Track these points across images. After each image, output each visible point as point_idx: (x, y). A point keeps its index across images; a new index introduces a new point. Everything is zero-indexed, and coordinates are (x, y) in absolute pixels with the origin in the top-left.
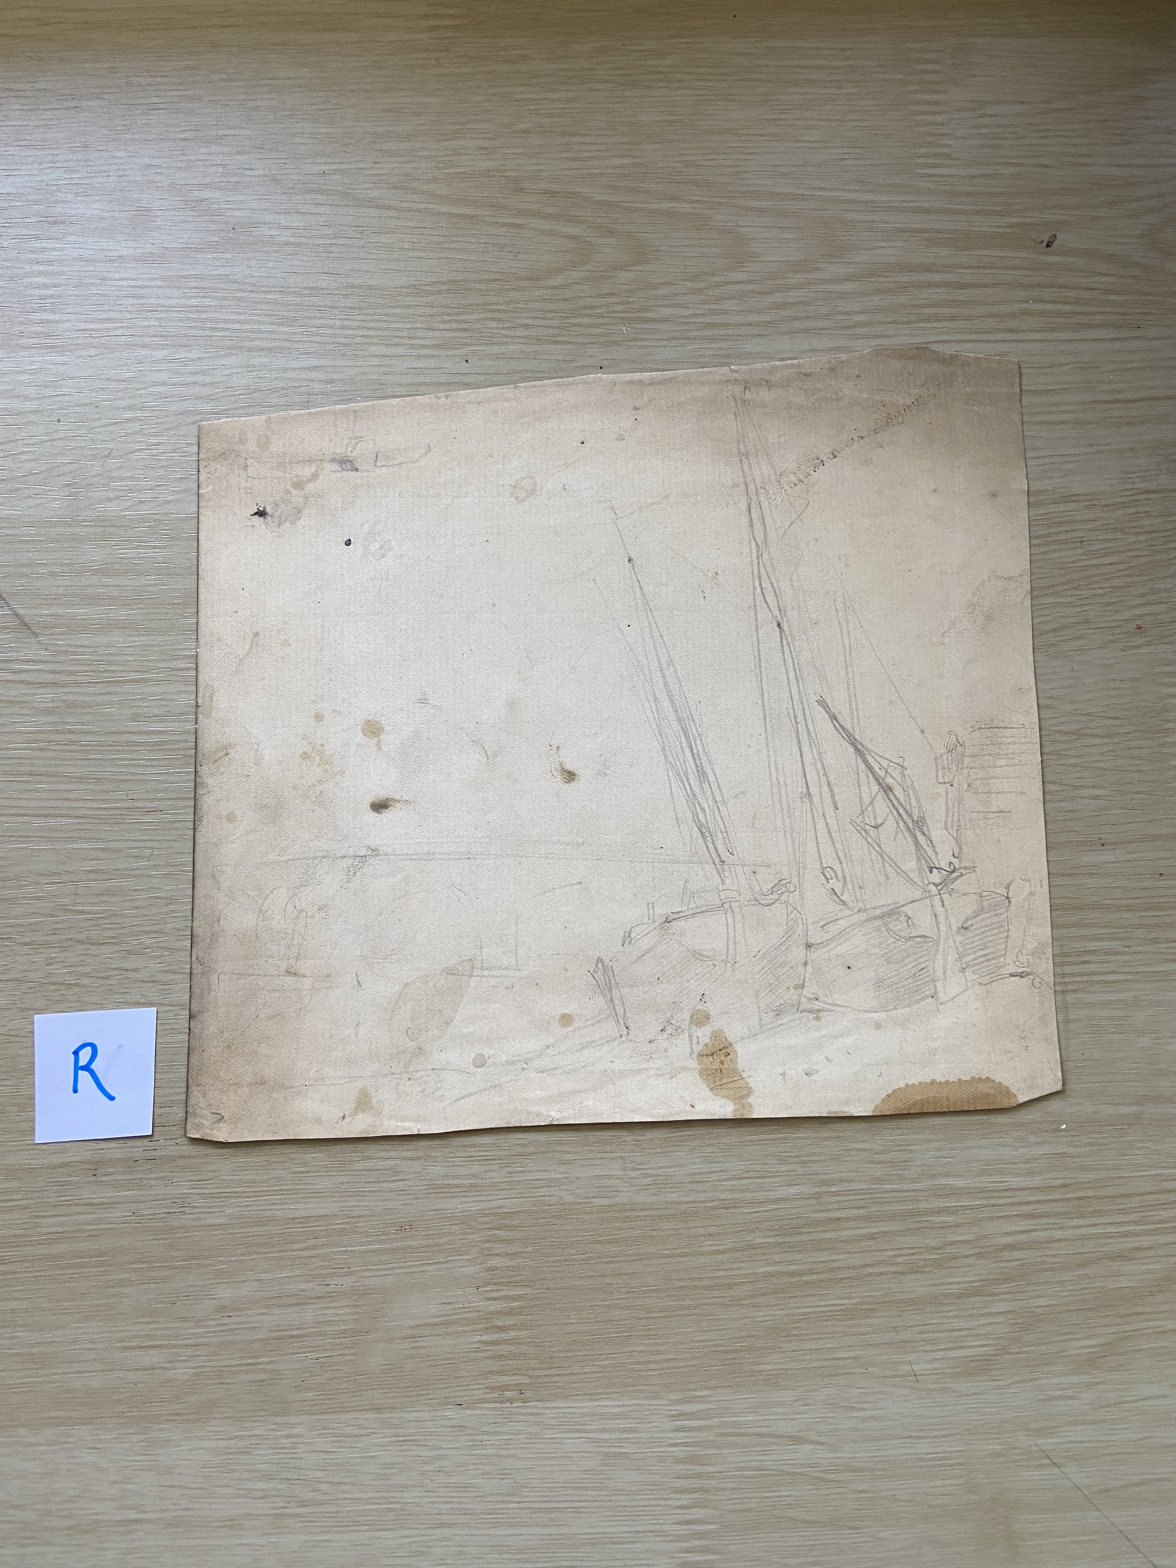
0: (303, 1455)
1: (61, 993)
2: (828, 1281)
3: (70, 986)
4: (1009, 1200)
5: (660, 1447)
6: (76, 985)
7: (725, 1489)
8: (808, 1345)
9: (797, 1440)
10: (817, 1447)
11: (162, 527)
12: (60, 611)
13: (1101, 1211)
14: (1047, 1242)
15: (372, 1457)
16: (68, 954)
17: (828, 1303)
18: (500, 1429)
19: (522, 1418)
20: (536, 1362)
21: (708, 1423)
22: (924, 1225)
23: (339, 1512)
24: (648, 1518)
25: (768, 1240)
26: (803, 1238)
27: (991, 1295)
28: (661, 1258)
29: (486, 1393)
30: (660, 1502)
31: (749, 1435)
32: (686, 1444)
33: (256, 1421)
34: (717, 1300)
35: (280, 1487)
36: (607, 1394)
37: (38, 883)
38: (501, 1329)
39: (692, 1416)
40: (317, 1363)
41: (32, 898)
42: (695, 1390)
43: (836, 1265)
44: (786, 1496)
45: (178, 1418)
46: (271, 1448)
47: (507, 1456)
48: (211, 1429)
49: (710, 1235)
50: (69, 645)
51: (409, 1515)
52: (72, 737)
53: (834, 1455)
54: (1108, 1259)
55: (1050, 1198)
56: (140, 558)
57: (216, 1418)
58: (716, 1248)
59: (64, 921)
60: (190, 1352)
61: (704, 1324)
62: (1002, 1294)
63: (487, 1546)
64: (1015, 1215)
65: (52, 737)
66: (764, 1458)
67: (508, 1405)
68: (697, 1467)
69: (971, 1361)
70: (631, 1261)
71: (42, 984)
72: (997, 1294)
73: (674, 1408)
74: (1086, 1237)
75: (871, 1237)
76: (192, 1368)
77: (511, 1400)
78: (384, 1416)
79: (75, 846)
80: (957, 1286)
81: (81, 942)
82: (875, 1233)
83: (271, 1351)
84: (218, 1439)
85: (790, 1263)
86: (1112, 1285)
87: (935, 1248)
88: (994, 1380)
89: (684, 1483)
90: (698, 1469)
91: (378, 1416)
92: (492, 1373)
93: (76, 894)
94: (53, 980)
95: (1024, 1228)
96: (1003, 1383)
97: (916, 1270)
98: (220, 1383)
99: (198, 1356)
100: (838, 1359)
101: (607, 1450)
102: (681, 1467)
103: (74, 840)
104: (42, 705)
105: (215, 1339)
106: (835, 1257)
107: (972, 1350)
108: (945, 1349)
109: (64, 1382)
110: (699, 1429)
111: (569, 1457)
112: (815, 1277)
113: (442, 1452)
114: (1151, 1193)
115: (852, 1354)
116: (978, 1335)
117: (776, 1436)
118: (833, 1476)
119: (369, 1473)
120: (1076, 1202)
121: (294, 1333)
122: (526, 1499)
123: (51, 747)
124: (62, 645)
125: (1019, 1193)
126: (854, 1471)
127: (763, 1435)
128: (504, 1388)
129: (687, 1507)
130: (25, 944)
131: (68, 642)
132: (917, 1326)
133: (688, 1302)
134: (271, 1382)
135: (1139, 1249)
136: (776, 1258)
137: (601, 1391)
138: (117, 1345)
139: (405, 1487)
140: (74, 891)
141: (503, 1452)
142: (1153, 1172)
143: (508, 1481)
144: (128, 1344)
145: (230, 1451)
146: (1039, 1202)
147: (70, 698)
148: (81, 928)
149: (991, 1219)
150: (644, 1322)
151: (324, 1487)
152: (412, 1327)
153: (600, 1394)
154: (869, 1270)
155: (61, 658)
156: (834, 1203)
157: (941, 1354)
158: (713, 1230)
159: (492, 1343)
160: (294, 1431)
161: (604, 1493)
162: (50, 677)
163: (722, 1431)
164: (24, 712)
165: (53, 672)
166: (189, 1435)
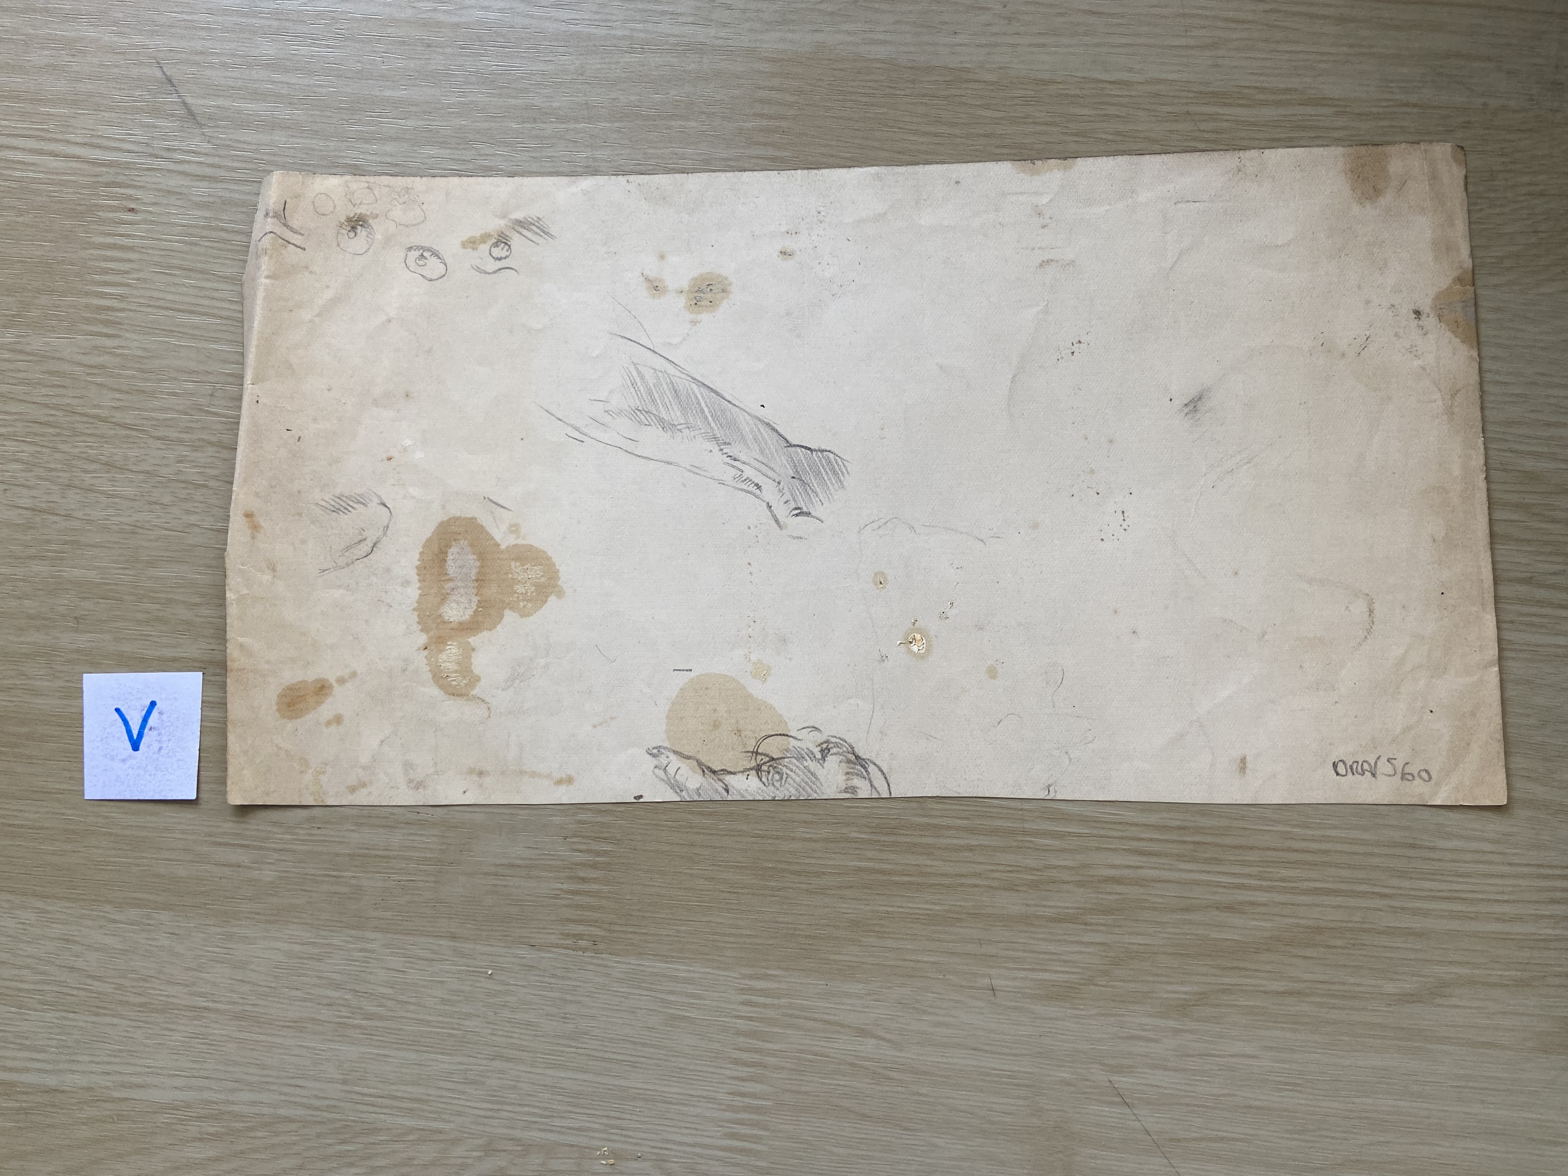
0: (374, 970)
1: (188, 491)
2: (918, 884)
3: (198, 486)
4: (1120, 834)
5: (725, 1016)
6: (204, 486)
7: (782, 1068)
8: (889, 943)
9: (862, 1032)
10: (881, 1042)
11: (338, 26)
12: (226, 103)
13: (1216, 859)
14: (1153, 881)
15: (442, 982)
16: (198, 454)
17: (916, 906)
18: (569, 975)
19: (591, 967)
20: (614, 916)
21: (775, 1001)
22: (1027, 845)
23: (402, 1029)
24: (701, 1083)
25: (863, 836)
26: (902, 839)
27: (1085, 924)
28: (753, 837)
29: (560, 939)
30: (717, 1071)
31: (815, 1020)
32: (750, 1019)
33: (332, 931)
34: (802, 885)
35: (347, 997)
36: (679, 958)
37: (175, 379)
38: (584, 880)
39: (763, 992)
40: (399, 885)
41: (169, 394)
42: (767, 968)
43: (928, 870)
44: (845, 1086)
45: (257, 917)
46: (345, 959)
47: (572, 1001)
48: (287, 932)
49: (805, 822)
50: (230, 140)
51: (469, 1043)
52: (224, 235)
53: (898, 1054)
54: (1217, 908)
55: (1164, 837)
56: (312, 56)
57: (294, 923)
58: (808, 836)
59: (197, 421)
60: (276, 856)
61: (785, 907)
62: (1097, 924)
63: (540, 1085)
64: (1124, 850)
65: (205, 233)
66: (828, 1045)
67: (580, 953)
68: (758, 1043)
69: (1053, 985)
70: (722, 836)
71: (170, 480)
72: (1091, 924)
73: (742, 981)
74: (1197, 883)
75: (970, 849)
76: (277, 871)
77: (584, 950)
78: (458, 945)
79: (215, 346)
80: (1052, 910)
81: (211, 444)
82: (976, 846)
83: (356, 866)
84: (293, 943)
85: (882, 861)
86: (1214, 935)
87: (1034, 869)
88: (1074, 1009)
89: (745, 1056)
90: (759, 1044)
91: (452, 944)
92: (569, 920)
93: (212, 395)
94: (183, 478)
95: (1131, 864)
96: (1083, 1013)
97: (1011, 887)
98: (302, 890)
99: (284, 861)
100: (918, 961)
101: (671, 1011)
102: (742, 1039)
103: (216, 340)
104: (198, 199)
105: (304, 847)
106: (929, 863)
107: (1058, 975)
108: (1029, 969)
109: (151, 866)
110: (765, 1006)
111: (633, 1012)
112: (906, 879)
113: (511, 988)
114: (1274, 849)
115: (932, 959)
116: (1065, 961)
117: (842, 1026)
118: (895, 1074)
119: (436, 997)
120: (1190, 847)
121: (379, 853)
122: (584, 1046)
123: (201, 243)
124: (225, 139)
125: (1133, 828)
126: (916, 1073)
127: (828, 1022)
128: (579, 936)
129: (743, 1080)
130: (159, 438)
131: (231, 136)
132: (1002, 942)
133: (773, 884)
134: (352, 896)
135: (1253, 904)
136: (870, 854)
137: (674, 954)
138: (206, 839)
139: (468, 1016)
140: (210, 392)
141: (568, 997)
142: (1281, 828)
143: (571, 1026)
144: (217, 840)
145: (304, 955)
146: (1151, 840)
147: (227, 195)
148: (215, 430)
149: (1098, 849)
150: (727, 896)
151: (390, 1003)
152: (495, 865)
153: (673, 957)
154: (964, 881)
155: (222, 152)
156: (937, 810)
157: (1022, 974)
158: (810, 818)
159: (573, 892)
160: (368, 946)
161: (664, 1052)
162: (208, 171)
163: (790, 1012)
164: (178, 203)
165: (212, 166)
166: (267, 935)
